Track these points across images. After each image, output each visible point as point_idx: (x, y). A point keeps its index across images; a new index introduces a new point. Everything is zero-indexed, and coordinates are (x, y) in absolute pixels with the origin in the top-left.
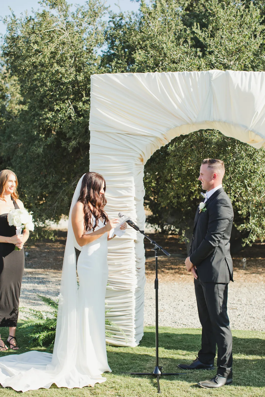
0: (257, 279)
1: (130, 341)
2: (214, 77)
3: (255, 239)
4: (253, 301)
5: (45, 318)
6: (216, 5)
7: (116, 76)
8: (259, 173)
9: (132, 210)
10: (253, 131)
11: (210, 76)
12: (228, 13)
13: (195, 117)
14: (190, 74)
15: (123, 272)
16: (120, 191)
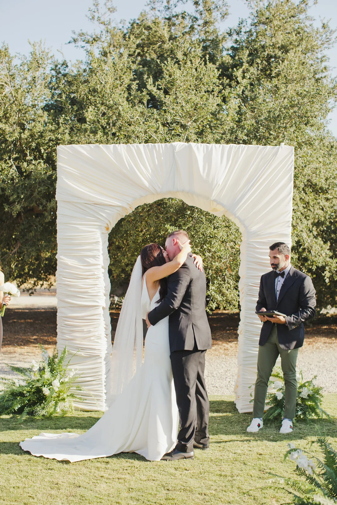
0: (217, 353)
1: (101, 406)
2: (177, 149)
3: (215, 307)
4: (215, 373)
5: (17, 385)
6: (172, 66)
7: (82, 147)
8: (219, 237)
9: (100, 278)
10: (214, 200)
11: (174, 148)
12: (185, 74)
13: (159, 188)
14: (155, 146)
15: (92, 338)
16: (87, 260)
